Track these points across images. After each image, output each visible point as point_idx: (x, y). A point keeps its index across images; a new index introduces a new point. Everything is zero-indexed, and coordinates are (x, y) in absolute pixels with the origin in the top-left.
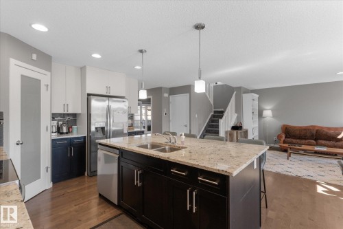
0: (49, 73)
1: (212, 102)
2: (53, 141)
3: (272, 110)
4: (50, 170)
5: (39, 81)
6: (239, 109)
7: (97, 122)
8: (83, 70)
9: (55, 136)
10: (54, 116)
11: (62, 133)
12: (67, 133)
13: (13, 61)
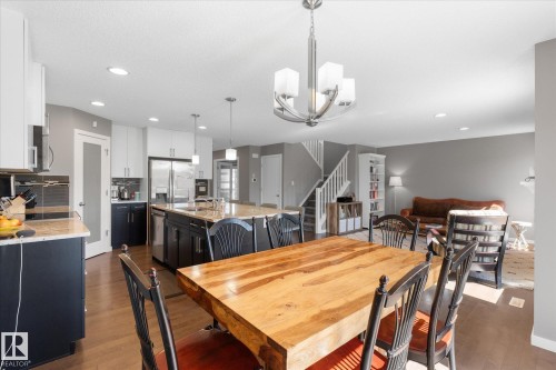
0: (108, 138)
1: (321, 166)
2: (113, 206)
3: (402, 177)
4: (110, 233)
5: (99, 147)
6: (352, 173)
7: (159, 187)
8: (144, 130)
9: (116, 201)
10: (115, 181)
11: (123, 199)
12: (128, 199)
13: (77, 131)
